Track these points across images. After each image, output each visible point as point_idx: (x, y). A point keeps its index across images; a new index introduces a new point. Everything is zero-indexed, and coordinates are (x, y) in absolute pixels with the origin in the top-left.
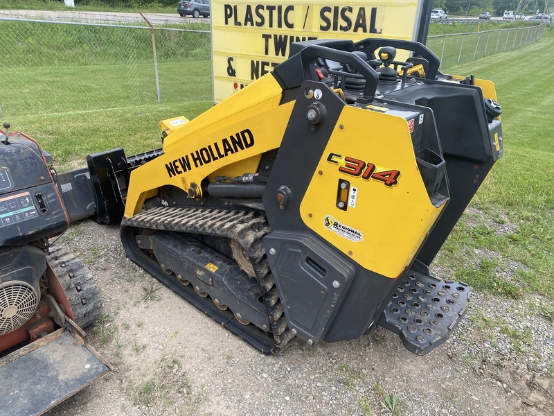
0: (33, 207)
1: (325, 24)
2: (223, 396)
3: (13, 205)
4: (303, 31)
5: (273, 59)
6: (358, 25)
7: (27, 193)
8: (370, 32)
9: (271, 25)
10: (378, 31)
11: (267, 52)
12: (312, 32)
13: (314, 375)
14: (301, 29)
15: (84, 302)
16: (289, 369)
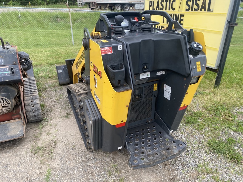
0: (9, 72)
1: (188, 8)
2: (59, 160)
3: (2, 70)
4: (178, 12)
5: (162, 25)
6: (202, 7)
7: (8, 67)
8: (208, 11)
9: (166, 10)
10: (211, 10)
11: (163, 22)
12: (182, 12)
13: (100, 164)
14: (178, 11)
15: (34, 111)
16: (91, 159)
